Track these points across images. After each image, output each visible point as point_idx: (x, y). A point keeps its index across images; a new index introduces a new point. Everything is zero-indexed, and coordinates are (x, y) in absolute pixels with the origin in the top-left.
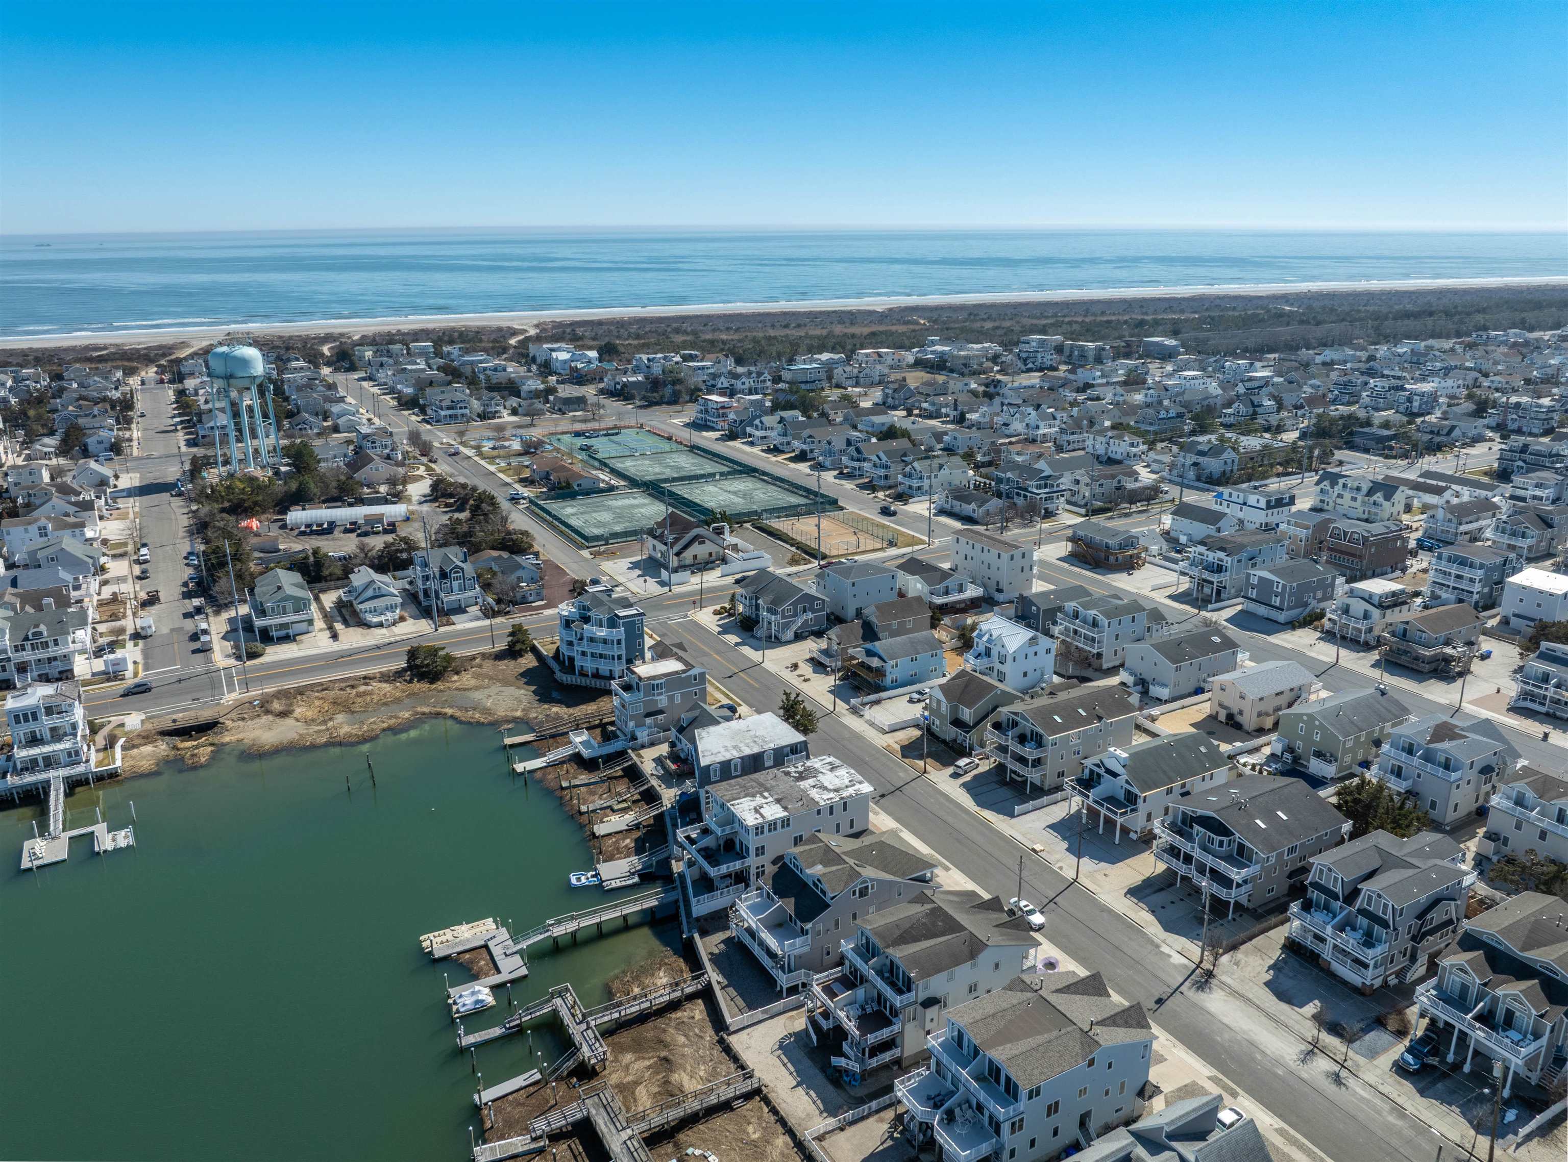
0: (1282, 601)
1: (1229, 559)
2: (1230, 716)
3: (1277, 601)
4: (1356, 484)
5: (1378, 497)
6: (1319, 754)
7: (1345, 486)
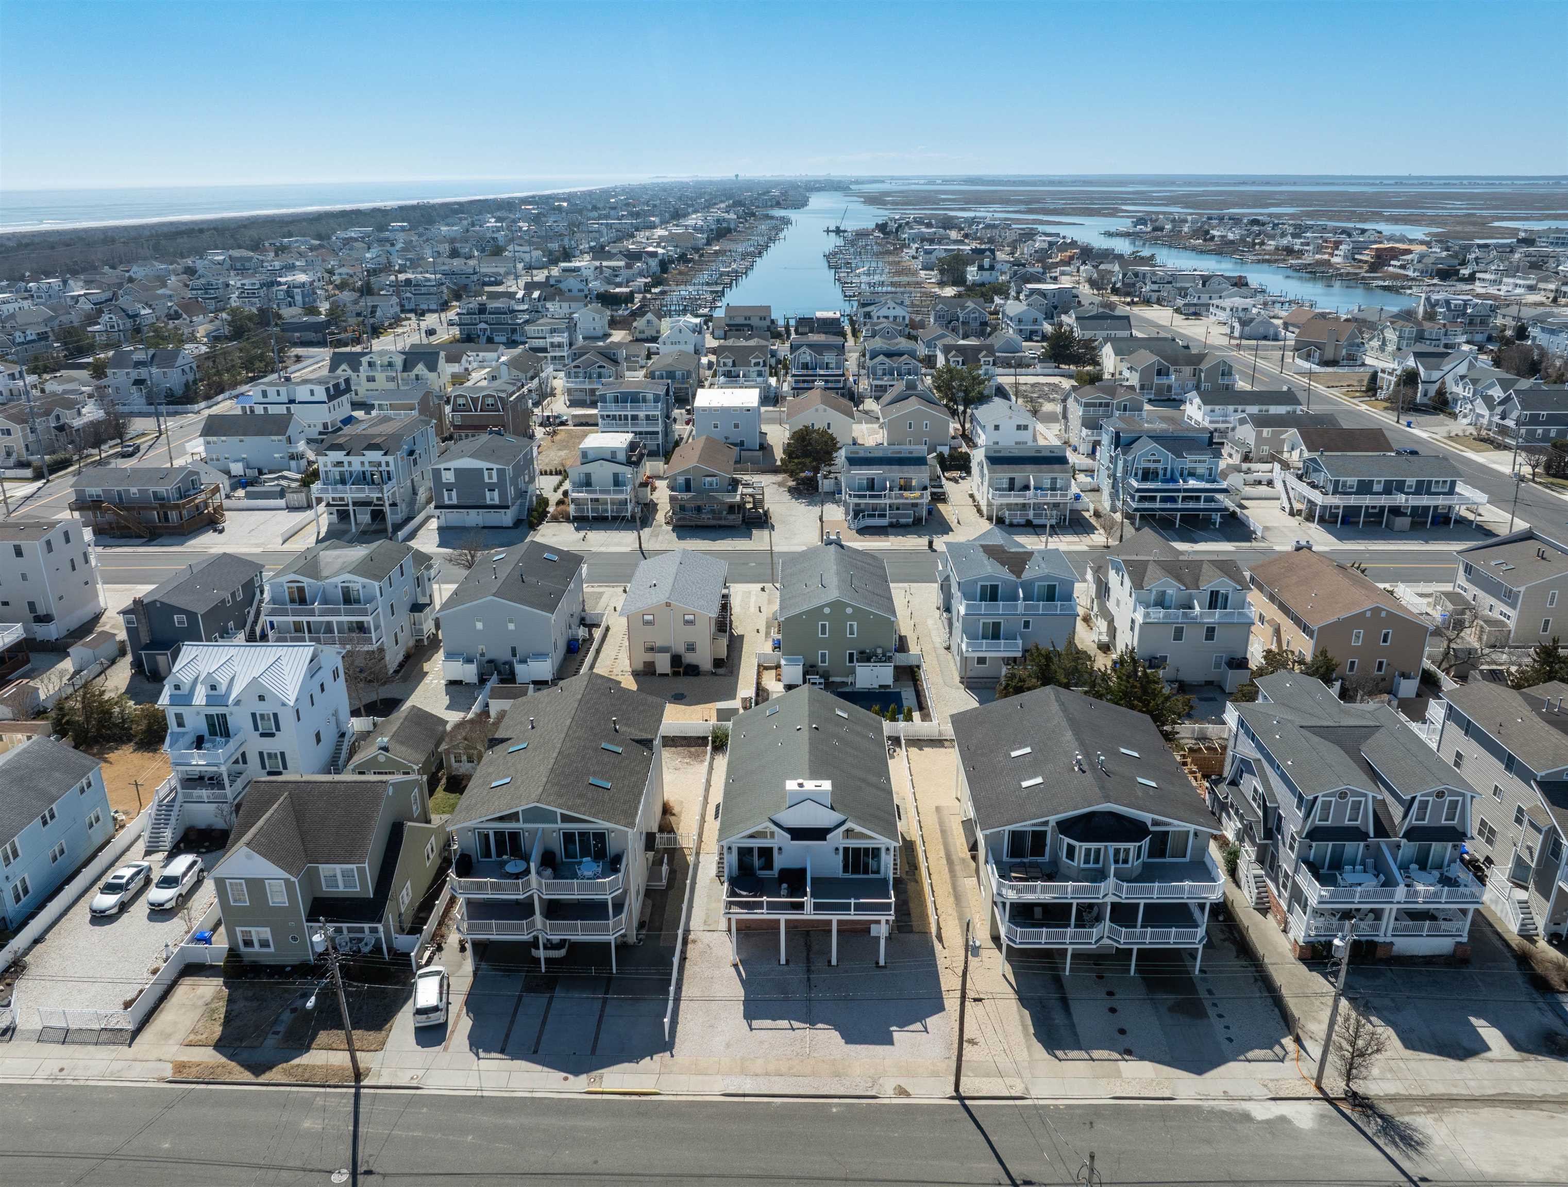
0: (503, 495)
1: (390, 458)
2: (676, 660)
3: (493, 497)
4: (386, 360)
5: (420, 369)
6: (866, 657)
7: (370, 364)
